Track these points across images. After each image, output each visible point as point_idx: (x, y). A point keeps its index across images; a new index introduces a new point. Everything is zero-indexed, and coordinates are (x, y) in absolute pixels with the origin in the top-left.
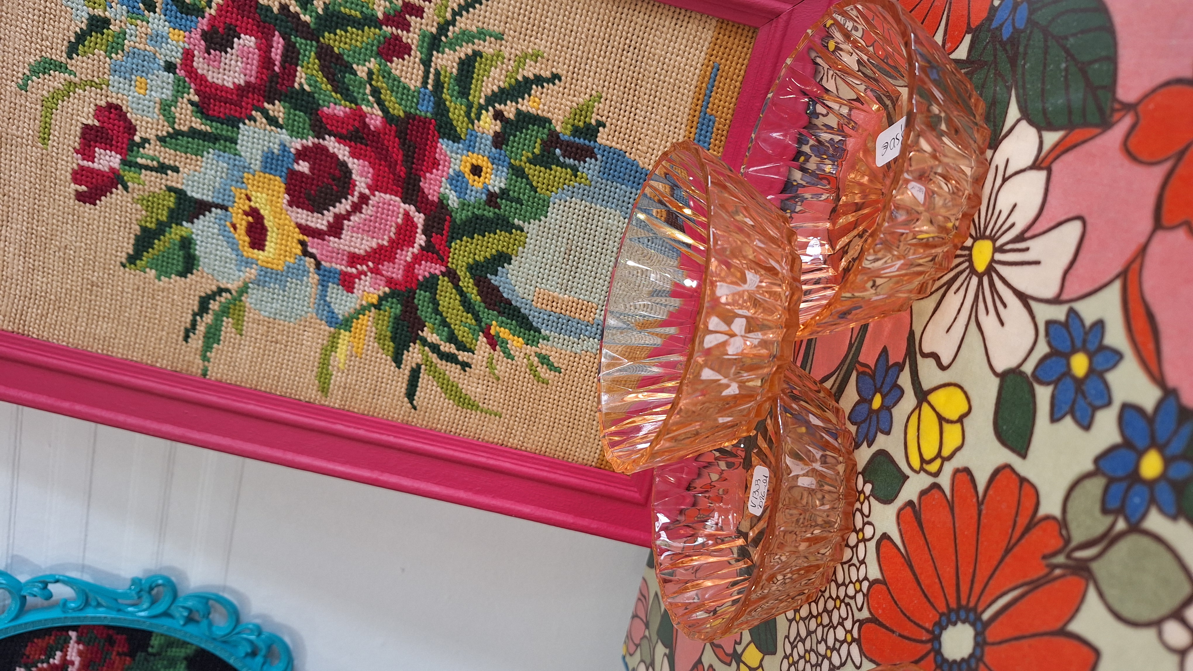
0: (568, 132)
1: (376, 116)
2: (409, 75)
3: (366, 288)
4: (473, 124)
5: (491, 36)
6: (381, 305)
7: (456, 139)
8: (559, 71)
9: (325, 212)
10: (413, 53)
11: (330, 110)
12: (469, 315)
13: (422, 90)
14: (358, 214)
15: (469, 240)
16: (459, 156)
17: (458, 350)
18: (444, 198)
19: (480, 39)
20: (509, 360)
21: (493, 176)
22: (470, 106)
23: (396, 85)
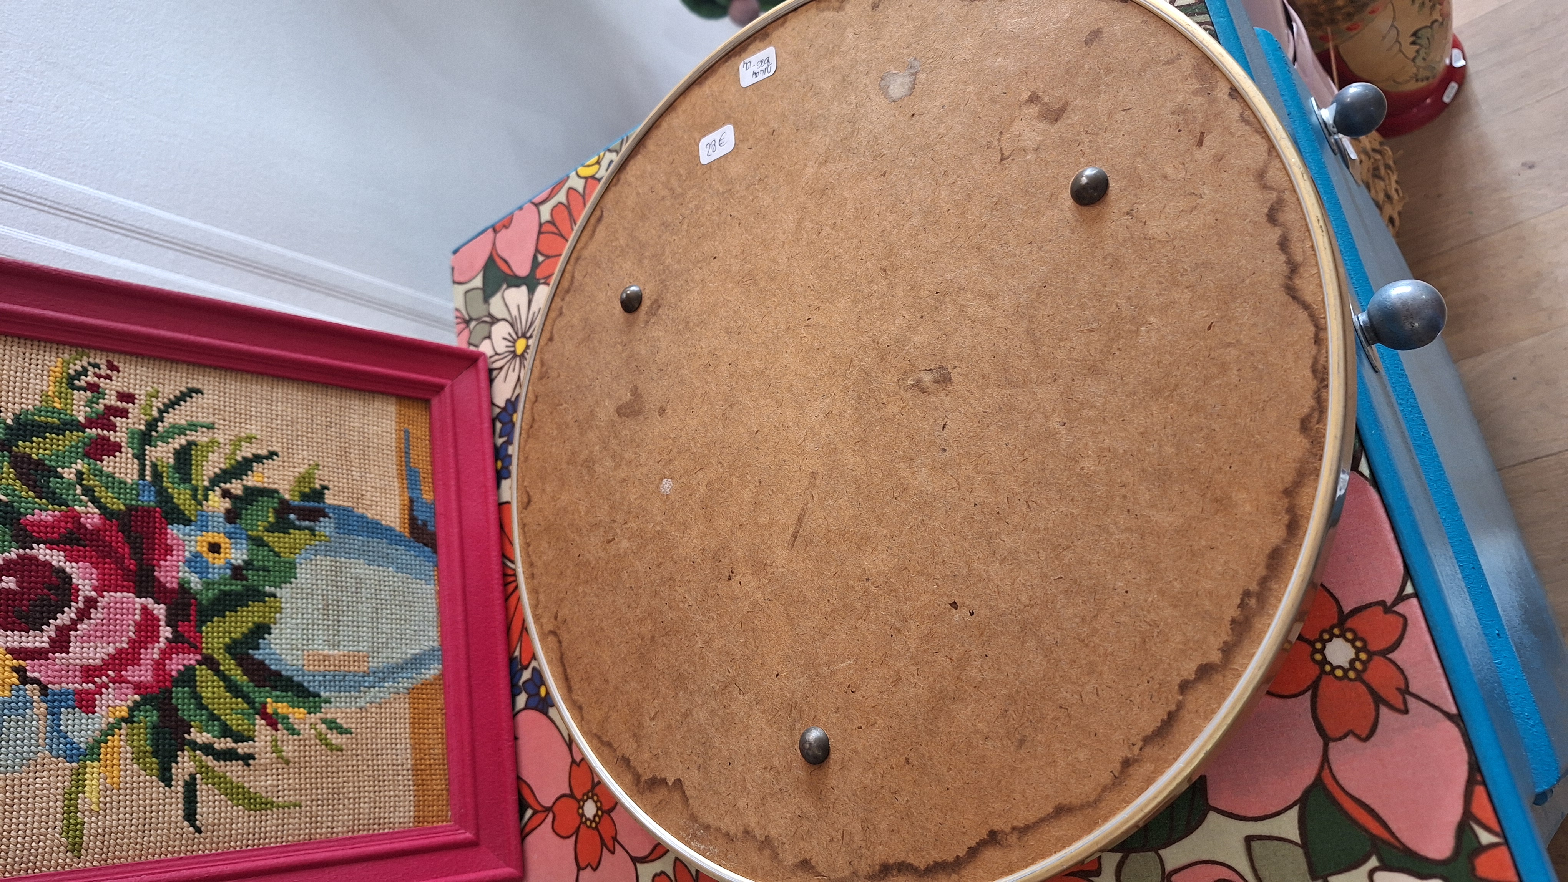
0: (297, 498)
1: (92, 514)
2: (123, 470)
3: (110, 702)
4: (201, 505)
5: (202, 426)
6: (134, 716)
7: (187, 522)
8: (274, 449)
9: (44, 627)
10: (123, 450)
11: (35, 517)
12: (239, 700)
13: (141, 482)
14: (86, 621)
15: (221, 619)
16: (193, 538)
17: (236, 742)
18: (185, 583)
19: (191, 430)
20: (296, 737)
21: (233, 551)
22: (195, 490)
23: (110, 482)
